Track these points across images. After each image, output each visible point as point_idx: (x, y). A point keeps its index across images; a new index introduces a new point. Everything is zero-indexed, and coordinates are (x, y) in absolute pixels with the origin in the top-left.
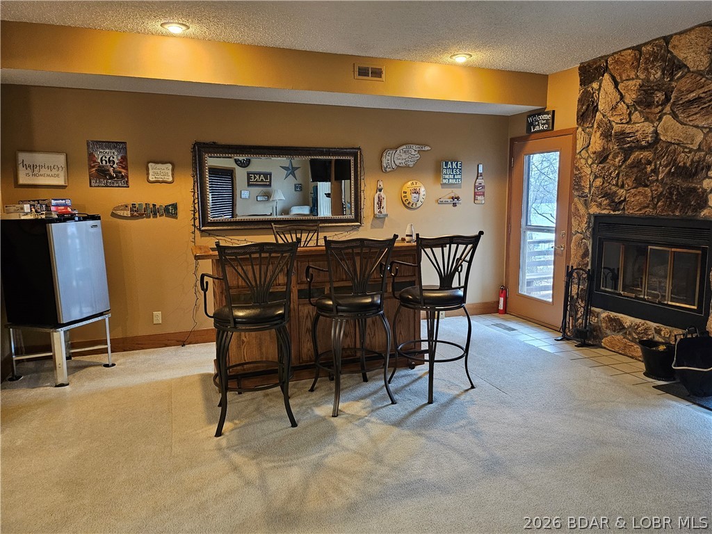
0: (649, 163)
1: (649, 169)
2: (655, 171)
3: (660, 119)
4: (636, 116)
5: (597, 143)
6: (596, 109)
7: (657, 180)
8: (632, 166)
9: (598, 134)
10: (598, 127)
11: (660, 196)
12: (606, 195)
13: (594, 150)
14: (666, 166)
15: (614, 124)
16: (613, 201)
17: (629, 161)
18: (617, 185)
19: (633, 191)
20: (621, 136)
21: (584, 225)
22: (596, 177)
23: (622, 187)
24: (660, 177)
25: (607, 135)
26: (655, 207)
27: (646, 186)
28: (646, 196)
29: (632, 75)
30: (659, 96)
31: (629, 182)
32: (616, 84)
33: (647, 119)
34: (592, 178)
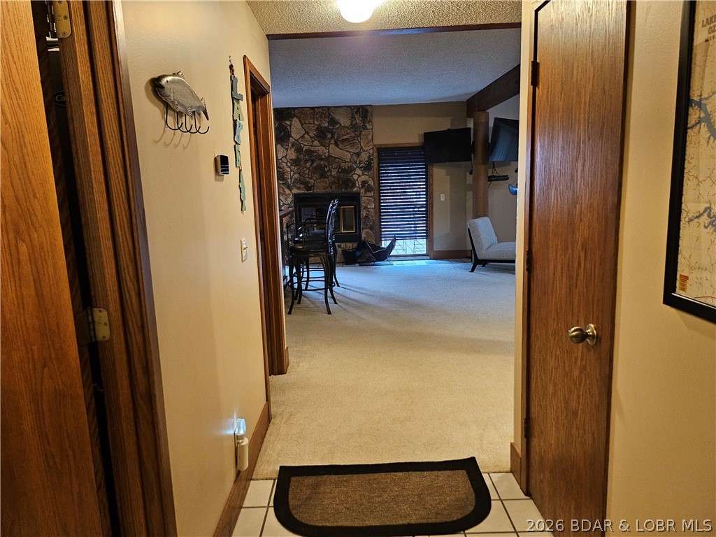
0: (326, 166)
1: (326, 170)
2: (330, 171)
3: (329, 146)
4: (316, 143)
5: (292, 154)
6: (290, 136)
7: (331, 175)
8: (316, 168)
9: (293, 150)
10: (293, 146)
11: (333, 183)
12: (302, 183)
13: (291, 158)
14: (336, 168)
15: (303, 146)
16: (307, 186)
17: (314, 165)
18: (308, 178)
19: (319, 180)
20: (309, 152)
21: (290, 200)
22: (294, 173)
23: (311, 179)
24: (333, 174)
25: (299, 150)
26: (331, 187)
27: (325, 178)
28: (326, 183)
29: (311, 121)
30: (329, 136)
31: (317, 176)
32: (302, 125)
33: (322, 145)
34: (292, 173)
